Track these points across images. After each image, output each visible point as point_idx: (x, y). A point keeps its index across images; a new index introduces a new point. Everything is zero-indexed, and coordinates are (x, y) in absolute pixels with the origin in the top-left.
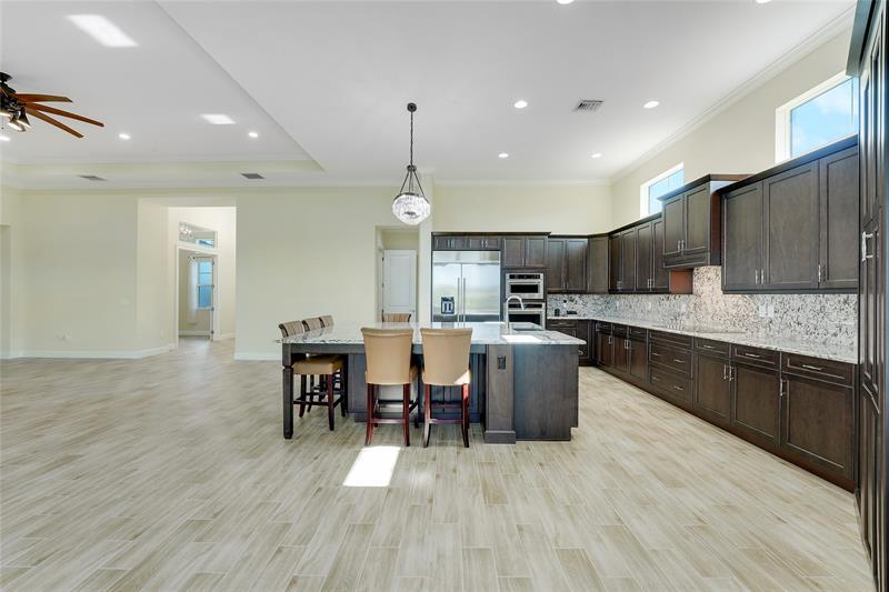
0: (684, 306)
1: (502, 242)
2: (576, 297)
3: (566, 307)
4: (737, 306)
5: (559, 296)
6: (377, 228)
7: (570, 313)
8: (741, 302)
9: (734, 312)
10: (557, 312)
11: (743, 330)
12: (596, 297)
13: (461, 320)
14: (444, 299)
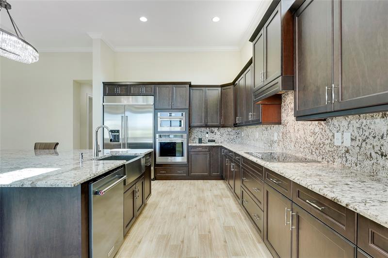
0: (276, 134)
1: (155, 90)
2: (215, 130)
3: (209, 136)
4: (314, 133)
5: (203, 129)
6: (74, 81)
7: (210, 141)
8: (317, 130)
9: (311, 139)
10: (200, 141)
11: (320, 159)
12: (229, 129)
13: (124, 147)
14: (112, 131)
